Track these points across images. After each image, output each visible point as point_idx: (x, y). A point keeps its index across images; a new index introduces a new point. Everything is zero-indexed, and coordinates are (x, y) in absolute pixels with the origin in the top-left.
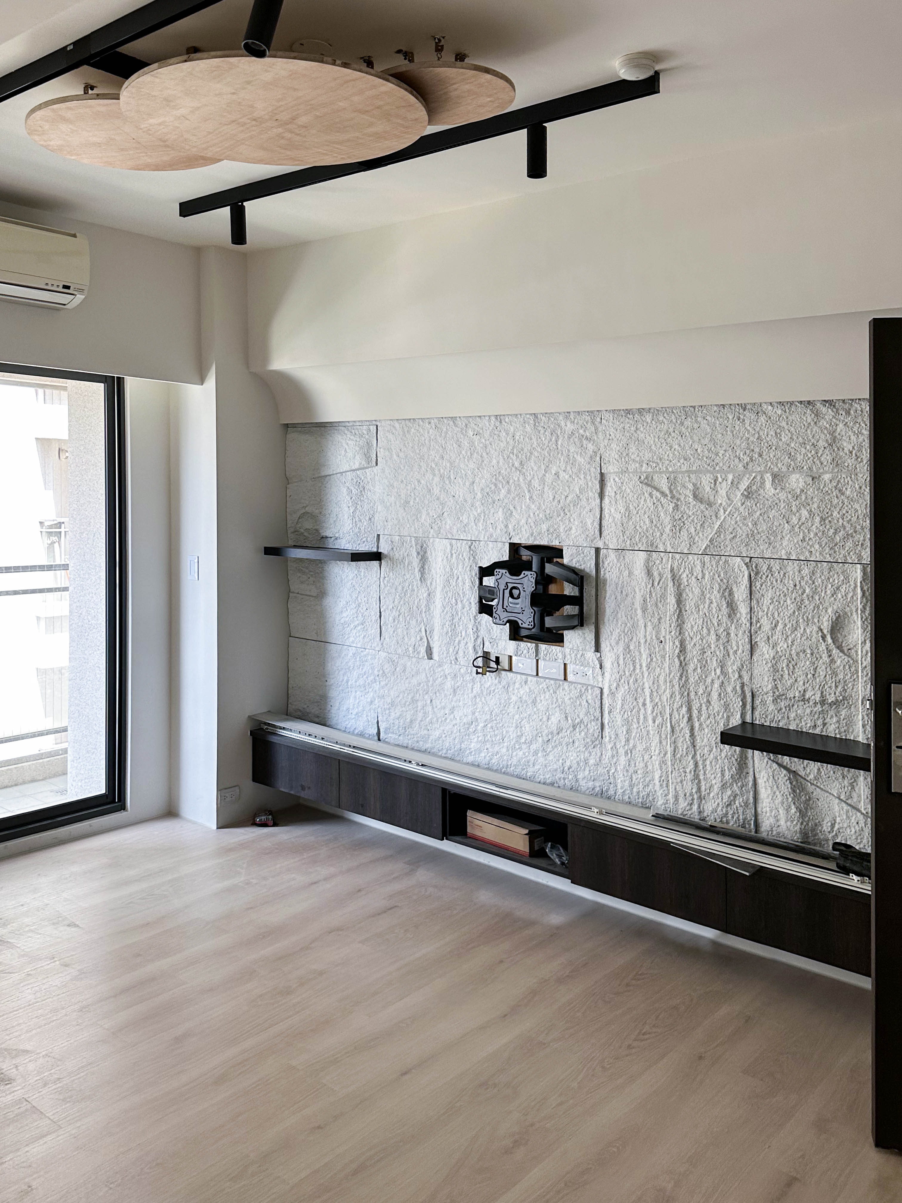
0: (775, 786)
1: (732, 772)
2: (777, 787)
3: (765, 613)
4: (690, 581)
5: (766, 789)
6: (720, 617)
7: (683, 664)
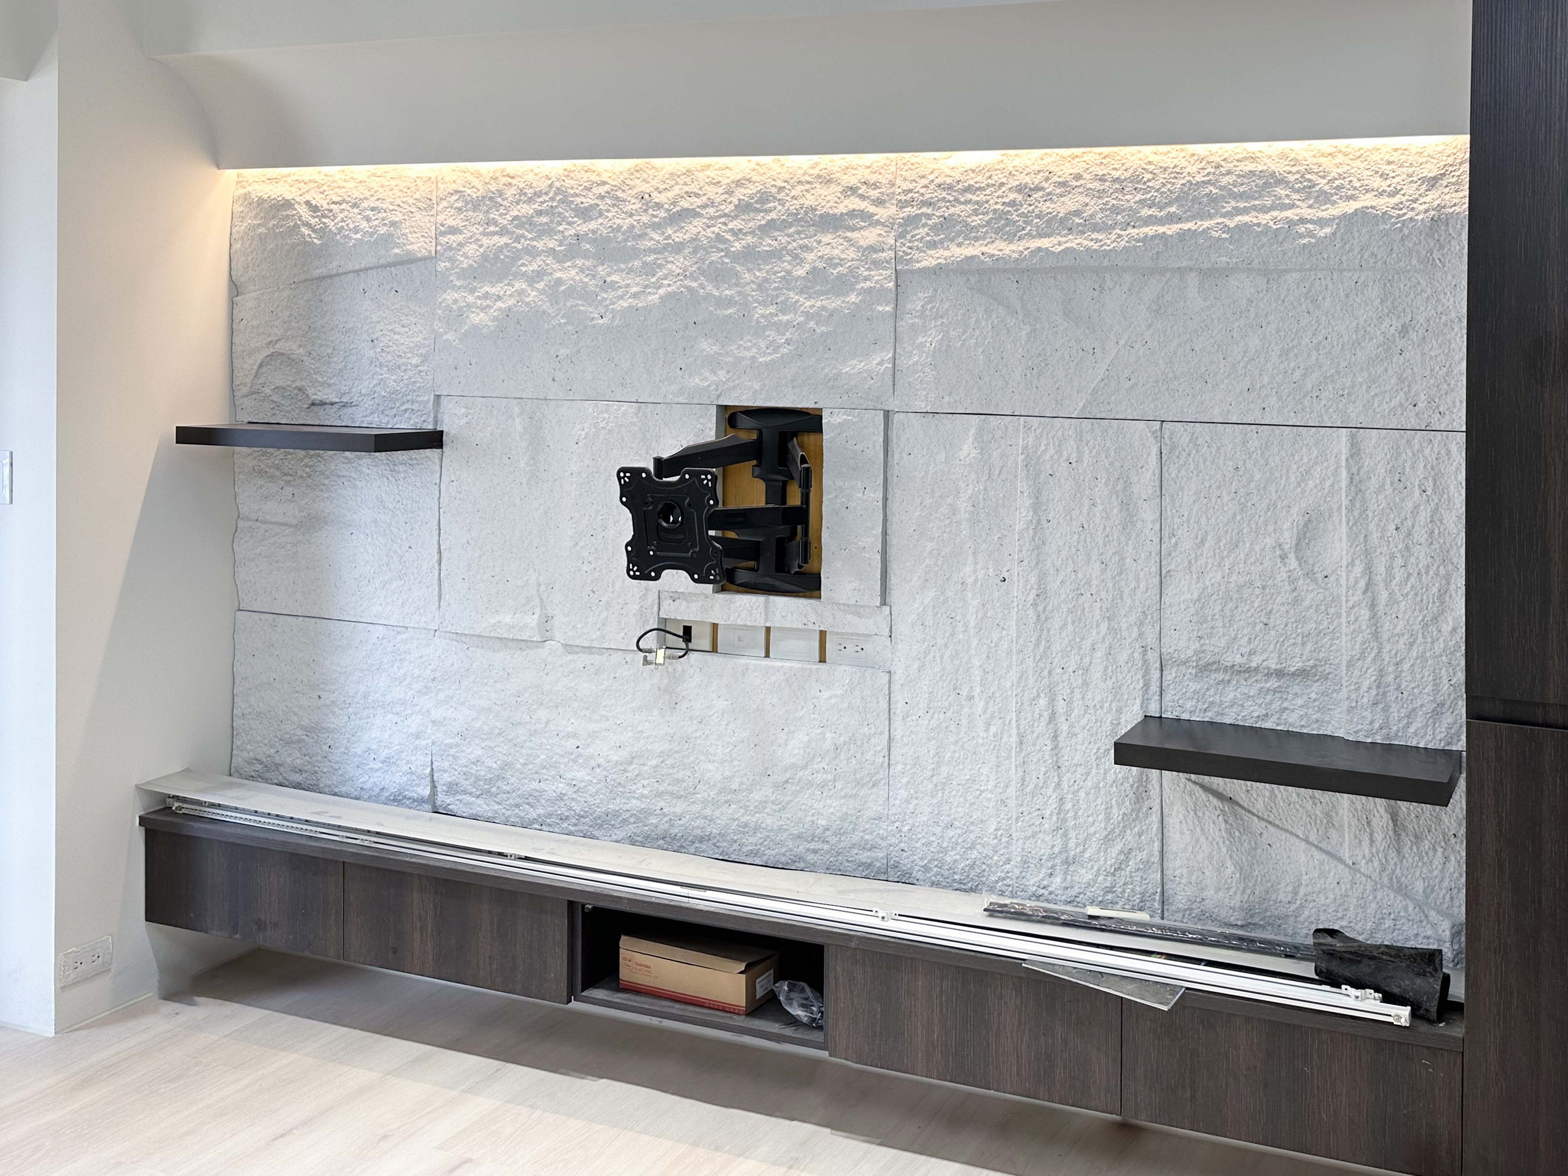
0: (1198, 829)
1: (1124, 810)
2: (1202, 830)
3: (1185, 519)
4: (1056, 466)
5: (1182, 833)
6: (1108, 529)
7: (1043, 618)
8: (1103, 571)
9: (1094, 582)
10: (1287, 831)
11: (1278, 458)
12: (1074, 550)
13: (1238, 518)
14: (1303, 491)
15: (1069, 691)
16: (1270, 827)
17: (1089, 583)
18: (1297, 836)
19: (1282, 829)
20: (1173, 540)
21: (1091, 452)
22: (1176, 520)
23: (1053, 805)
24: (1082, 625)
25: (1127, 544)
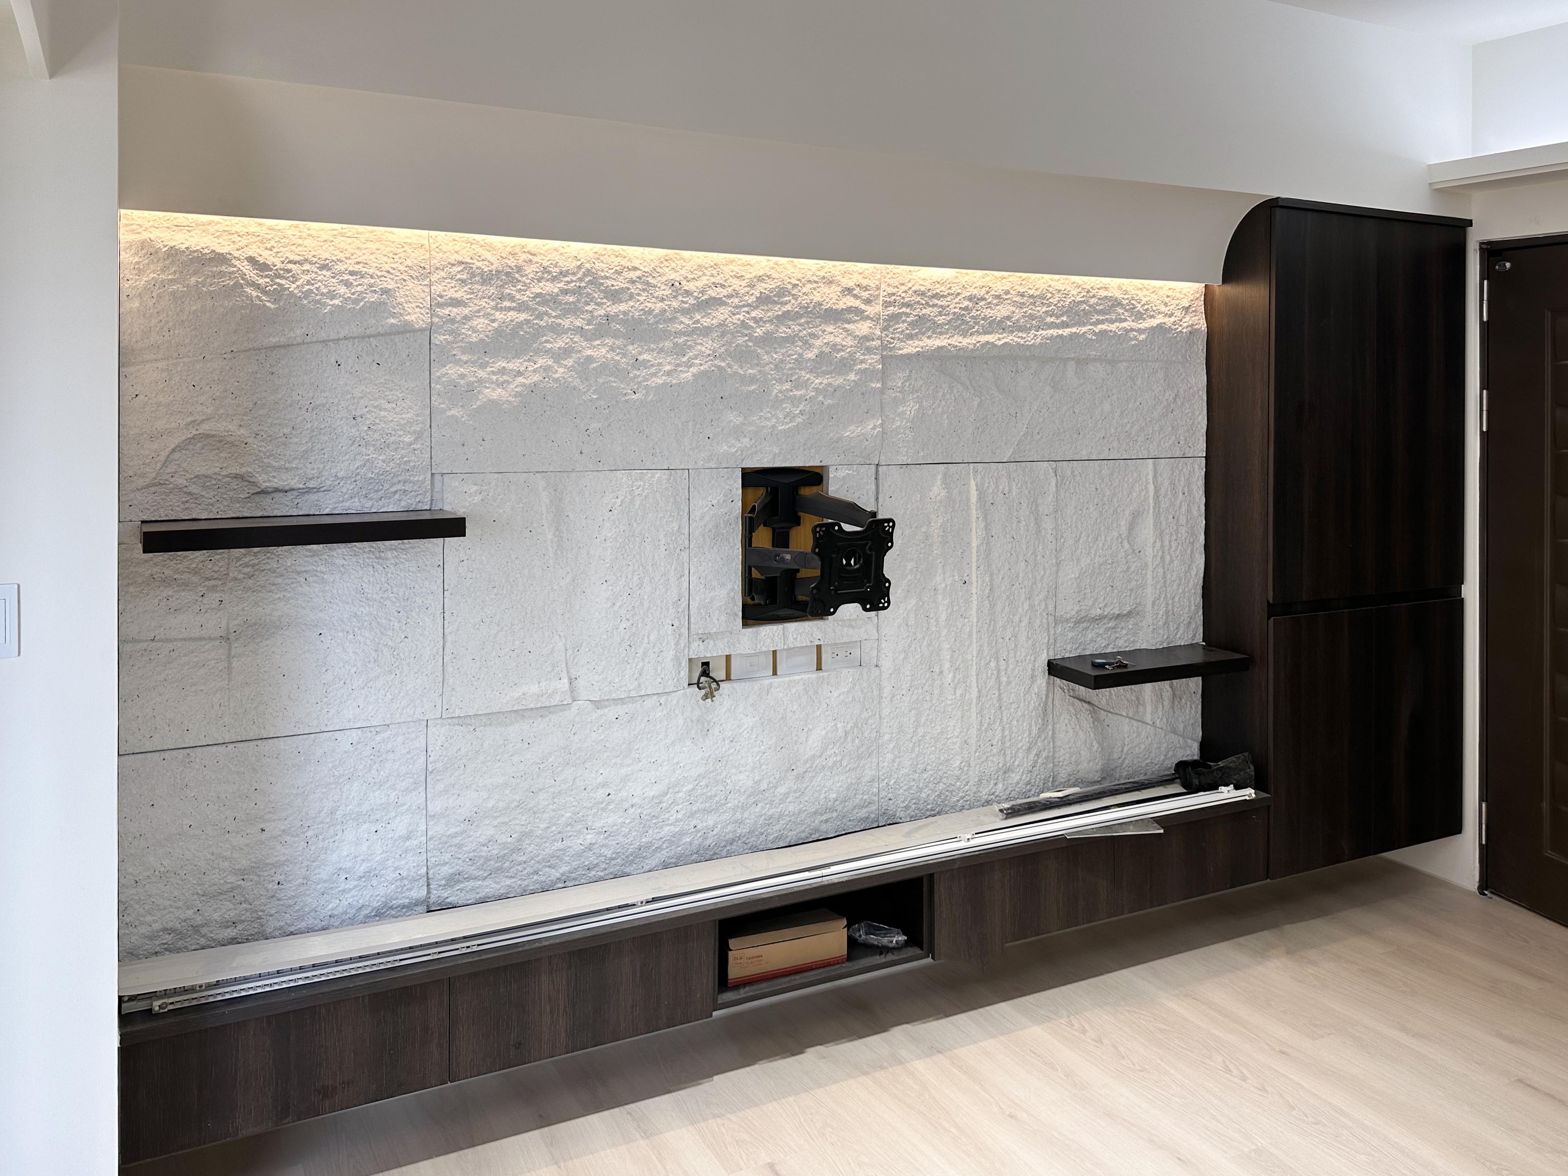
4: (995, 497)
8: (1027, 566)
9: (1021, 575)
10: (1117, 714)
11: (1117, 481)
12: (1009, 555)
13: (1099, 521)
14: (1131, 500)
15: (1007, 653)
16: (1110, 715)
17: (1018, 576)
18: (1123, 716)
19: (1114, 714)
20: (1062, 540)
21: (1017, 485)
22: (1064, 526)
23: (999, 735)
24: (1013, 606)
25: (1038, 546)
